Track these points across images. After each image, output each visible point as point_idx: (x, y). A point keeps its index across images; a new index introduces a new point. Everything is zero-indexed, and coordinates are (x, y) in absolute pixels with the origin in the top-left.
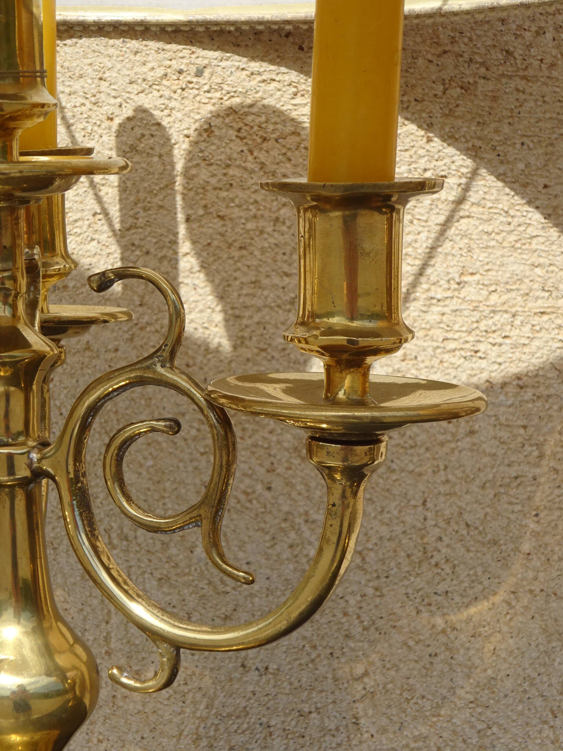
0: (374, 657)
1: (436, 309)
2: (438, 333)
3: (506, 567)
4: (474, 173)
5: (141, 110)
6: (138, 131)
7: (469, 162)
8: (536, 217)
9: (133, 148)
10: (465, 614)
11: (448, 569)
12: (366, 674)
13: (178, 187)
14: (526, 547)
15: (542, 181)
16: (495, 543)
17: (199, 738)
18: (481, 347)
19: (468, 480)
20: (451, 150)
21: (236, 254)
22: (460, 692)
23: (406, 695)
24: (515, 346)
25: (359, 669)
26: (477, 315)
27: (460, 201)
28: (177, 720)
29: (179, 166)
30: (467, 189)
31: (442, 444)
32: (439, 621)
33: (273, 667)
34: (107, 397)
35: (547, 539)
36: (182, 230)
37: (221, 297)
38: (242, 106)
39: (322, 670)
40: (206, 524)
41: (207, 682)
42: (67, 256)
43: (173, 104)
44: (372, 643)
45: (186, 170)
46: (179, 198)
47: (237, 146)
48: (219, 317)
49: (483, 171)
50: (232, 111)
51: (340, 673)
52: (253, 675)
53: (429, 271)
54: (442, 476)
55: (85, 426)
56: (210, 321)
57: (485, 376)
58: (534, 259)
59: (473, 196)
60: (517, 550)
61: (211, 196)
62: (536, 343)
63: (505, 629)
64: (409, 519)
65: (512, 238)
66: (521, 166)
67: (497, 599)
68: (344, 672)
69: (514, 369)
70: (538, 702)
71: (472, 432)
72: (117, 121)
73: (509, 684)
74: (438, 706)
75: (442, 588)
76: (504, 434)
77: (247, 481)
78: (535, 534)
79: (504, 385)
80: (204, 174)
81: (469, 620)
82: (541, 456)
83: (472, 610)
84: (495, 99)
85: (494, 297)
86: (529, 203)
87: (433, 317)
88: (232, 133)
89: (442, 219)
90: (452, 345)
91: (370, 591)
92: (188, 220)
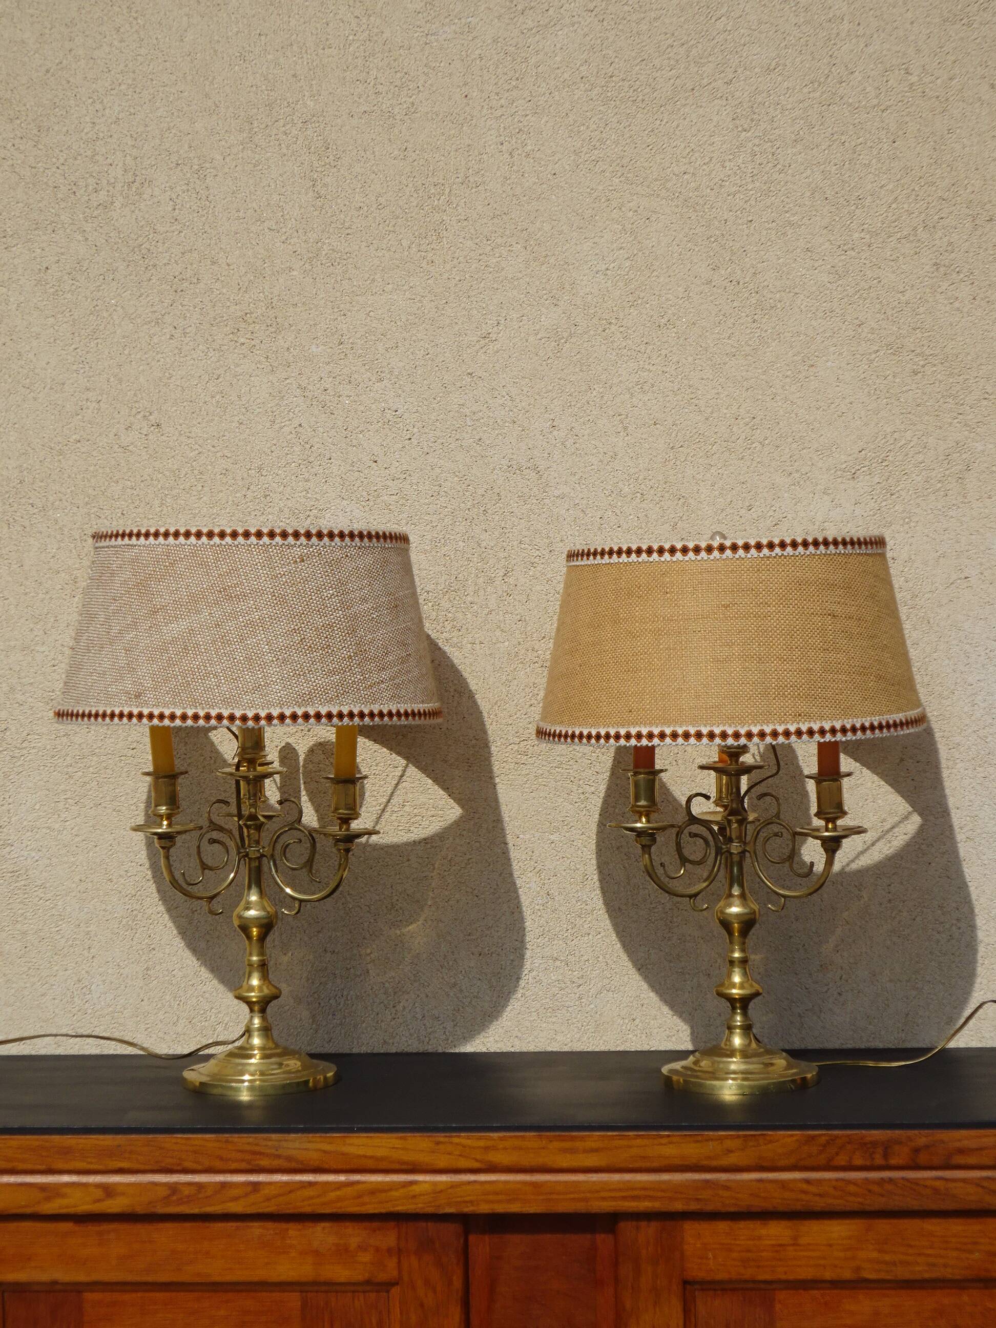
0: (374, 946)
1: (395, 815)
2: (396, 824)
3: (422, 910)
4: (407, 766)
5: (288, 744)
6: (287, 751)
7: (405, 762)
8: (430, 781)
9: (285, 757)
10: (407, 929)
11: (401, 911)
12: (371, 953)
13: (301, 771)
14: (429, 903)
15: (432, 769)
16: (418, 901)
17: (308, 980)
18: (411, 829)
19: (408, 878)
20: (399, 758)
21: (322, 795)
22: (406, 959)
23: (387, 961)
24: (423, 828)
25: (368, 951)
26: (409, 817)
27: (402, 776)
28: (300, 973)
29: (301, 764)
30: (404, 771)
31: (398, 864)
32: (398, 932)
33: (336, 951)
34: (281, 834)
35: (437, 900)
36: (302, 787)
37: (317, 811)
38: (324, 742)
39: (355, 952)
40: (308, 868)
41: (311, 957)
42: (265, 796)
43: (299, 741)
44: (374, 941)
45: (304, 766)
46: (301, 775)
47: (322, 756)
48: (315, 818)
49: (410, 765)
50: (320, 744)
51: (362, 953)
52: (329, 954)
53: (392, 801)
54: (398, 877)
55: (276, 841)
56: (313, 819)
57: (413, 839)
58: (430, 796)
59: (407, 774)
60: (426, 904)
61: (313, 774)
62: (431, 827)
63: (423, 934)
64: (386, 893)
65: (421, 789)
66: (424, 763)
67: (420, 923)
68: (363, 952)
69: (423, 836)
70: (436, 963)
71: (408, 860)
72: (279, 747)
73: (425, 956)
74: (399, 965)
75: (399, 919)
76: (420, 860)
77: (326, 880)
78: (433, 898)
79: (420, 842)
80: (311, 766)
81: (409, 932)
82: (434, 869)
83: (410, 927)
84: (414, 740)
85: (416, 810)
86: (427, 776)
87: (394, 818)
88: (321, 752)
89: (396, 782)
90: (401, 828)
91: (372, 921)
92: (305, 783)
